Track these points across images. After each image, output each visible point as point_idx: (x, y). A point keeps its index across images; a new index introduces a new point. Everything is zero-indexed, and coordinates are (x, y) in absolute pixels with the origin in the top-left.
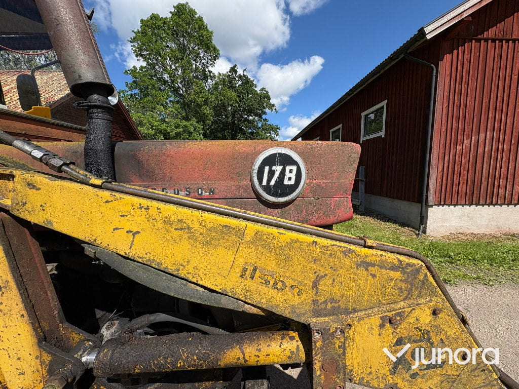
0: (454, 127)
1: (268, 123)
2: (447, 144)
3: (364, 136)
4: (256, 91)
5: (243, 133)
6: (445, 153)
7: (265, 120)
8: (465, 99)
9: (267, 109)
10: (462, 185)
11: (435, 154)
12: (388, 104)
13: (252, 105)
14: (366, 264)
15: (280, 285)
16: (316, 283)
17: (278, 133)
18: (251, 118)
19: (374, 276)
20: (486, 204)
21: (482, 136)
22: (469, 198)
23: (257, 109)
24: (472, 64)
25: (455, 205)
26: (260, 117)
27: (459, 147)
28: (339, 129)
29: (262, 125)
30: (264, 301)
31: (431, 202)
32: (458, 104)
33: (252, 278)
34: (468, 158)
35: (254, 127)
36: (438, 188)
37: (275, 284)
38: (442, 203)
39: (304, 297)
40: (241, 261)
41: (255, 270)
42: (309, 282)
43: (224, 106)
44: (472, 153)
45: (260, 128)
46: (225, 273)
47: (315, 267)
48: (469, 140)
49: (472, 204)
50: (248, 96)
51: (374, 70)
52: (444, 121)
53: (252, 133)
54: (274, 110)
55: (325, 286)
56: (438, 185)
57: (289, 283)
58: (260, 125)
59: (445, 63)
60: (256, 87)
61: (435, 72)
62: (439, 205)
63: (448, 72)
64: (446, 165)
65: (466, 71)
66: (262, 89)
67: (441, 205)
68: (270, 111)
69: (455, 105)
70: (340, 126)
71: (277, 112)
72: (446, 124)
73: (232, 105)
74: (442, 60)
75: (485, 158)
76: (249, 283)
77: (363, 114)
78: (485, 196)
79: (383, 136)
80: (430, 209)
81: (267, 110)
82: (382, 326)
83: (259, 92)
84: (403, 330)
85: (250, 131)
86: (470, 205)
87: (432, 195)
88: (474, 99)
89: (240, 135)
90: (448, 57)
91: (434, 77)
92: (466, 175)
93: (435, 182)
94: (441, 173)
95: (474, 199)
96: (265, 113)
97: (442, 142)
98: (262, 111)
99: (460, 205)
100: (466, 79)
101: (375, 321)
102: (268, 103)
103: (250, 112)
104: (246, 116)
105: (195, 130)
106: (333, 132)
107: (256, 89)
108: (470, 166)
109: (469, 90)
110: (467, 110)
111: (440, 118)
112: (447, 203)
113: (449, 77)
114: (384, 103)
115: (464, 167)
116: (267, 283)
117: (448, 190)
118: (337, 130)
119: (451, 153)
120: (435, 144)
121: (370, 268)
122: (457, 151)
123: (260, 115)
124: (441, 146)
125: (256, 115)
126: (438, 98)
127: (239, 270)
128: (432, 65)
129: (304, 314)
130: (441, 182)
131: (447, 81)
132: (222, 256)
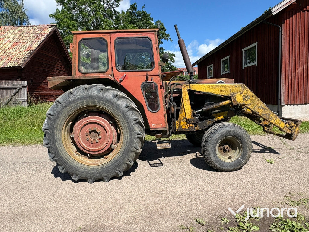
0: (293, 60)
2: (290, 70)
3: (245, 64)
6: (289, 75)
8: (299, 44)
10: (300, 92)
11: (283, 76)
12: (258, 44)
14: (236, 86)
16: (230, 90)
19: (238, 88)
22: (305, 100)
24: (301, 24)
25: (297, 104)
27: (297, 71)
28: (228, 59)
30: (224, 94)
31: (283, 104)
32: (295, 47)
34: (302, 77)
36: (287, 95)
38: (289, 104)
39: (229, 93)
40: (220, 89)
41: (222, 90)
42: (229, 91)
44: (304, 74)
46: (218, 92)
47: (230, 88)
48: (303, 67)
52: (287, 57)
55: (231, 91)
56: (286, 93)
57: (227, 91)
59: (286, 25)
60: (152, 20)
61: (281, 29)
63: (288, 30)
64: (290, 82)
66: (158, 22)
67: (289, 105)
68: (166, 40)
69: (293, 47)
70: (228, 57)
72: (289, 58)
74: (284, 23)
76: (221, 92)
77: (243, 50)
79: (256, 65)
80: (283, 107)
82: (240, 94)
84: (243, 94)
86: (306, 104)
87: (283, 99)
90: (287, 21)
91: (280, 33)
92: (302, 87)
93: (284, 92)
94: (288, 86)
97: (287, 69)
99: (300, 104)
100: (298, 33)
101: (239, 94)
108: (304, 82)
110: (300, 50)
111: (285, 55)
112: (292, 103)
113: (289, 32)
114: (256, 44)
115: (301, 83)
116: (224, 92)
117: (292, 96)
118: (226, 59)
119: (293, 75)
120: (283, 70)
122: (296, 73)
124: (287, 71)
126: (284, 44)
128: (279, 26)
130: (288, 92)
131: (288, 35)
132: (217, 89)
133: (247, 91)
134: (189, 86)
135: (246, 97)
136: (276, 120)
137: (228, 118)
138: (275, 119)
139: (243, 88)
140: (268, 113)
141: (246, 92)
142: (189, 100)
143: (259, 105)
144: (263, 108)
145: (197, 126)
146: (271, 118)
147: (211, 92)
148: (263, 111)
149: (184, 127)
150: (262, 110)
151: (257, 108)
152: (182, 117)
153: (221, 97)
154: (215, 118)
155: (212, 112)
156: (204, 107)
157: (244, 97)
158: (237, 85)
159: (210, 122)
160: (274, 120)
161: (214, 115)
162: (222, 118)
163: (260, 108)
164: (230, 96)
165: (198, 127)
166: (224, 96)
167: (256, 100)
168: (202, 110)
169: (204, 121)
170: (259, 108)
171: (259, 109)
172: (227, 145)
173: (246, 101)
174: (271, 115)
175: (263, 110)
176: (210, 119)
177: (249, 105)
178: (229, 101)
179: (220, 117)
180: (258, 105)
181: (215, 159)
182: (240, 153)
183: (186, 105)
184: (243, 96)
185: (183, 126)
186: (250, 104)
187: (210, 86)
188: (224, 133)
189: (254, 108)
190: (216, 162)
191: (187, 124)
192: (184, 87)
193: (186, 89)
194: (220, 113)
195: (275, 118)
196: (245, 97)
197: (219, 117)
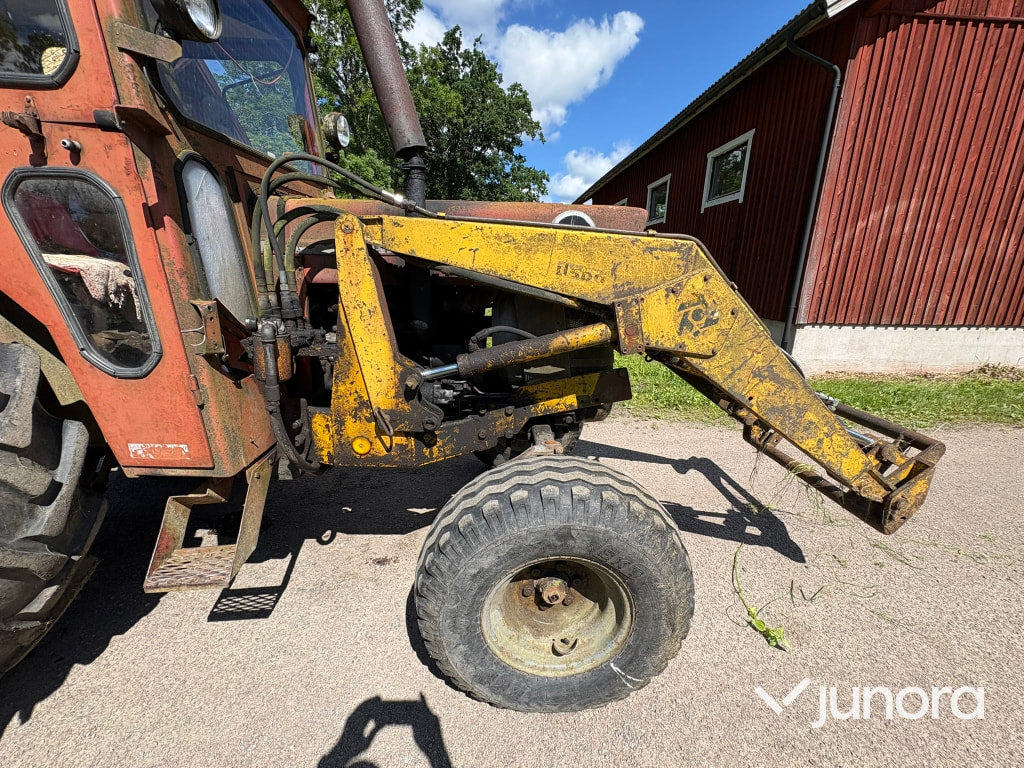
0: (857, 187)
1: (525, 165)
2: (841, 219)
3: (709, 199)
4: (501, 91)
5: (473, 184)
6: (836, 234)
7: (519, 158)
8: (884, 135)
9: (524, 133)
10: (858, 291)
11: (819, 235)
12: (755, 137)
13: (493, 123)
14: (651, 250)
15: (587, 276)
16: (614, 270)
17: (545, 188)
18: (489, 151)
19: (657, 258)
20: (890, 325)
21: (903, 205)
22: (865, 314)
23: (503, 133)
24: (905, 66)
25: (841, 325)
26: (509, 150)
27: (861, 224)
28: (666, 183)
29: (512, 170)
30: (576, 291)
31: (801, 320)
32: (871, 144)
33: (565, 273)
34: (873, 244)
35: (496, 173)
36: (817, 295)
37: (583, 276)
38: (820, 321)
39: (606, 283)
40: (555, 261)
41: (567, 267)
42: (608, 270)
43: (433, 123)
44: (881, 235)
45: (507, 175)
46: (545, 273)
47: (612, 258)
48: (880, 212)
49: (868, 325)
50: (483, 101)
51: (735, 68)
52: (842, 176)
53: (491, 187)
54: (537, 137)
55: (621, 272)
56: (817, 290)
57: (594, 273)
58: (508, 169)
59: (859, 66)
60: (501, 81)
61: (838, 79)
62: (814, 324)
63: (861, 82)
64: (834, 256)
65: (895, 80)
66: (515, 87)
67: (818, 324)
68: (530, 137)
69: (866, 145)
70: (668, 177)
71: (544, 142)
72: (844, 181)
73: (450, 122)
74: (854, 58)
75: (902, 246)
76: (563, 277)
77: (711, 156)
78: (892, 310)
79: (741, 201)
80: (800, 332)
81: (523, 136)
82: (667, 296)
83: (507, 93)
84: (684, 297)
85: (487, 181)
86: (865, 325)
87: (804, 307)
88: (898, 136)
89: (466, 191)
90: (864, 52)
91: (836, 90)
92: (866, 274)
93: (812, 284)
94: (825, 271)
95: (874, 314)
96: (519, 143)
98: (514, 138)
99: (849, 325)
100: (891, 97)
101: (662, 292)
102: (526, 119)
103: (487, 138)
104: (479, 149)
105: (376, 176)
106: (654, 190)
107: (501, 86)
108: (875, 259)
109: (893, 118)
110: (885, 157)
111: (836, 170)
112: (827, 321)
113: (862, 90)
114: (749, 136)
115: (865, 261)
116: (577, 276)
117: (832, 299)
118: (661, 186)
119: (847, 234)
120: (821, 217)
121: (654, 252)
122: (857, 231)
123: (509, 146)
124: (831, 222)
125: (502, 145)
126: (838, 133)
127: (555, 268)
128: (836, 67)
129: (608, 297)
130: (822, 286)
131: (858, 99)
132: (541, 259)
133: (705, 280)
134: (376, 228)
135: (697, 315)
136: (826, 441)
137: (601, 407)
138: (827, 435)
139: (688, 263)
140: (796, 406)
141: (698, 284)
142: (379, 309)
143: (758, 361)
144: (775, 378)
145: (440, 442)
146: (806, 429)
147: (503, 272)
148: (774, 394)
149: (360, 447)
150: (770, 386)
151: (744, 374)
152: (351, 399)
153: (562, 305)
154: (534, 402)
155: (523, 374)
156: (467, 350)
157: (686, 314)
158: (655, 242)
159: (510, 419)
160: (820, 441)
161: (530, 389)
162: (571, 406)
163: (760, 375)
164: (607, 302)
165: (444, 444)
166: (578, 300)
167: (749, 334)
168: (454, 367)
169: (482, 415)
170: (757, 374)
171: (756, 381)
172: (557, 582)
173: (696, 334)
174: (810, 416)
175: (773, 389)
176: (510, 409)
177: (707, 357)
178: (603, 327)
179: (562, 400)
180: (753, 360)
181: (471, 669)
182: (621, 637)
183: (367, 339)
184: (682, 307)
185: (358, 441)
186: (714, 353)
187: (498, 237)
188: (531, 540)
189: (730, 376)
190: (481, 681)
191: (380, 432)
192: (348, 231)
193: (359, 242)
194: (560, 383)
195: (826, 429)
196: (694, 315)
197: (554, 401)
